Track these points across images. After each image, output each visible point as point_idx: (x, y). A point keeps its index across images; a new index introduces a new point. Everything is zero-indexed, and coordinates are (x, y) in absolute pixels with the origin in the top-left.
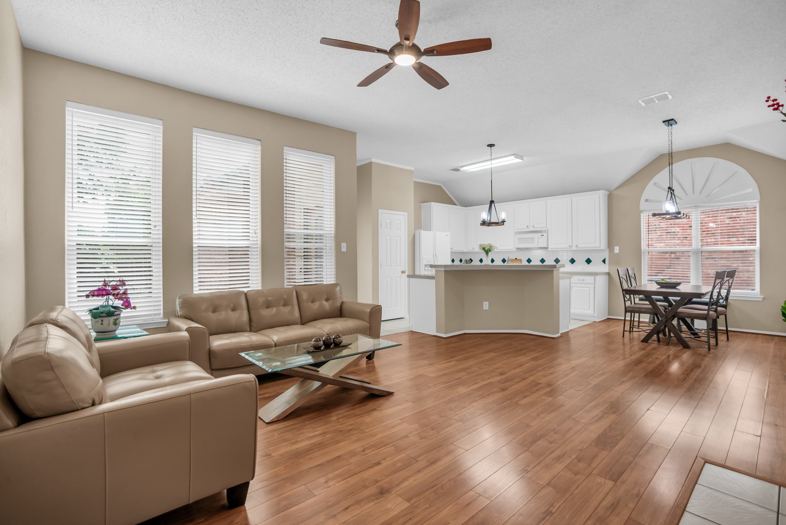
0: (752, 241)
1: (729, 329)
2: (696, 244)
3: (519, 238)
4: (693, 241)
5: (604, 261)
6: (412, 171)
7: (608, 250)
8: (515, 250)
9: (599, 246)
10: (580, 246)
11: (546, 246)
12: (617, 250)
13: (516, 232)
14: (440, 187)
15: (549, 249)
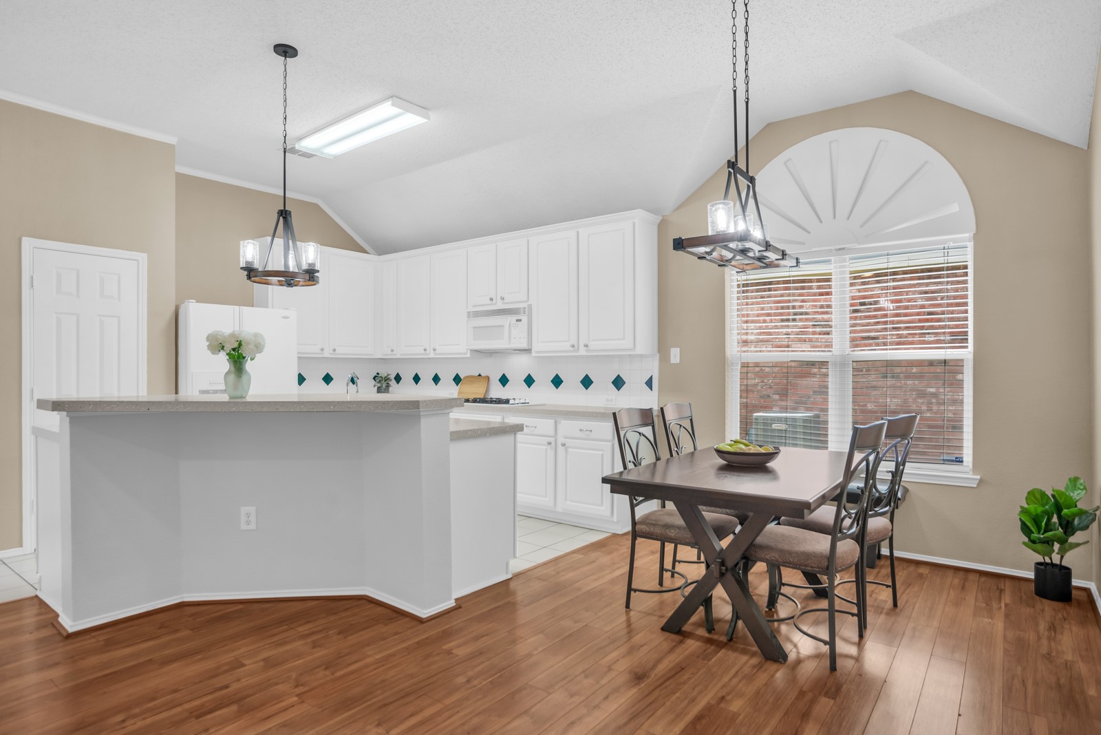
0: (959, 338)
1: (897, 554)
2: (840, 344)
3: (474, 328)
4: (835, 336)
5: (649, 383)
6: (170, 148)
7: (658, 355)
8: (468, 355)
9: (631, 346)
10: (593, 345)
11: (524, 345)
12: (675, 355)
13: (469, 313)
14: (316, 206)
15: (534, 354)
